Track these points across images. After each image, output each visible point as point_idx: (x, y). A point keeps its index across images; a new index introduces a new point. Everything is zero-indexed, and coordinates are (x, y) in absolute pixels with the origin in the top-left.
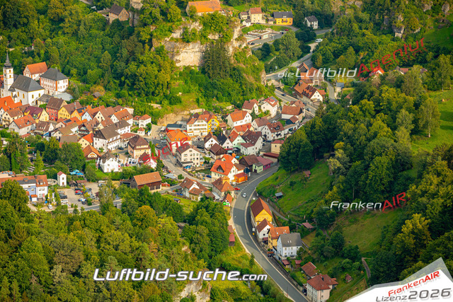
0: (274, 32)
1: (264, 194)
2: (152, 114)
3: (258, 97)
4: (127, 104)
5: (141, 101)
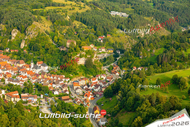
0: (108, 54)
1: (98, 104)
2: (70, 78)
4: (63, 74)
5: (67, 73)
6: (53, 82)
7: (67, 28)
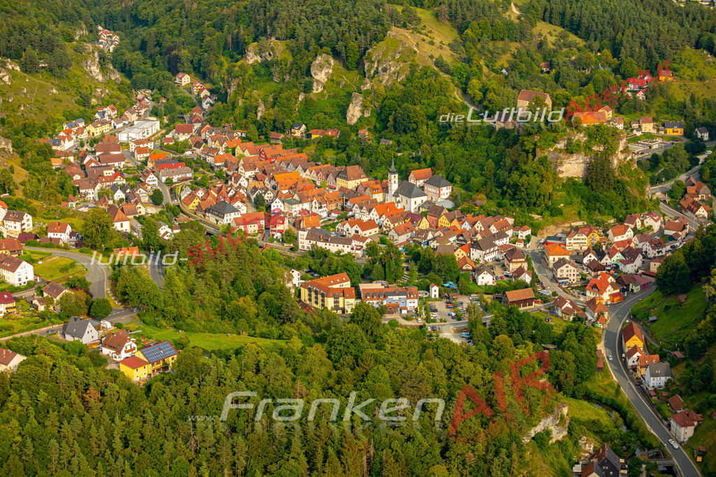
0: (665, 142)
1: (638, 316)
2: (532, 226)
3: (642, 211)
4: (508, 214)
5: (522, 211)
6: (471, 240)
7: (514, 50)
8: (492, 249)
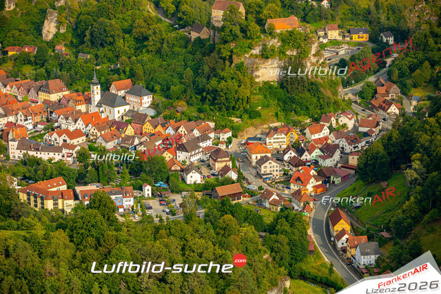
0: (351, 48)
1: (342, 204)
2: (232, 128)
3: (336, 111)
4: (208, 118)
5: (222, 115)
8: (197, 151)
